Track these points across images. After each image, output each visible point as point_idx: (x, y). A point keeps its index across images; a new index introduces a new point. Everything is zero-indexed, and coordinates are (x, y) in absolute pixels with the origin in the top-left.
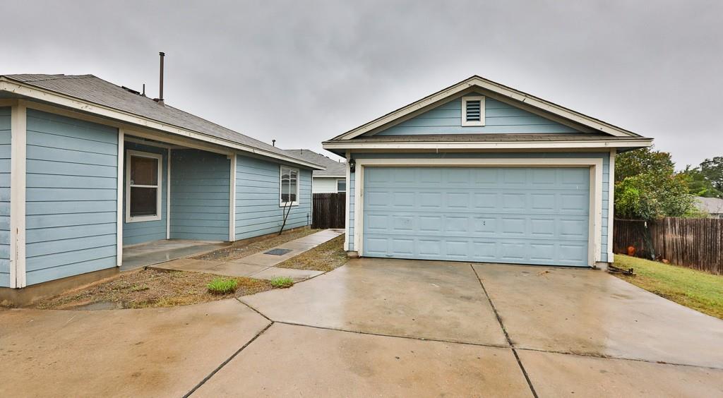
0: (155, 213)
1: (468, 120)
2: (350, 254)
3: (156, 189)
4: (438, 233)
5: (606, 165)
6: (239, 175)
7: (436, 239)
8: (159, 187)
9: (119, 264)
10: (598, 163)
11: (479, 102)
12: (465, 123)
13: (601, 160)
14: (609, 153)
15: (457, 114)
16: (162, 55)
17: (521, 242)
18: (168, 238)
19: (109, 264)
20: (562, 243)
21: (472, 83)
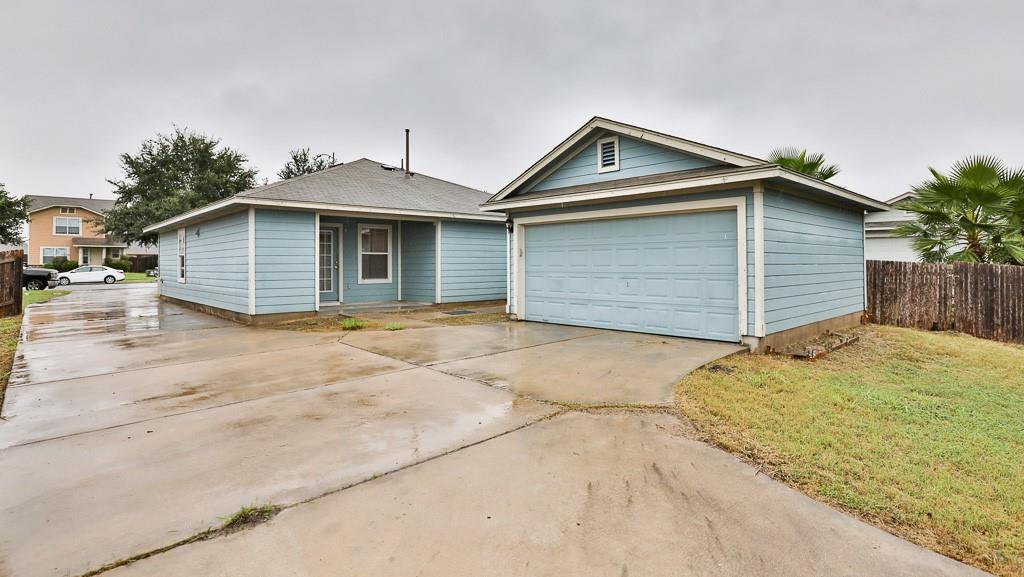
0: (386, 277)
1: (605, 165)
2: (512, 317)
3: (386, 256)
4: (586, 296)
5: (750, 205)
6: (443, 241)
7: (584, 303)
8: (390, 254)
9: (317, 309)
10: (740, 202)
11: (613, 143)
12: (601, 169)
13: (744, 198)
14: (752, 188)
15: (590, 161)
16: (407, 131)
17: (665, 307)
18: (400, 299)
19: (309, 308)
20: (711, 310)
21: (594, 125)
